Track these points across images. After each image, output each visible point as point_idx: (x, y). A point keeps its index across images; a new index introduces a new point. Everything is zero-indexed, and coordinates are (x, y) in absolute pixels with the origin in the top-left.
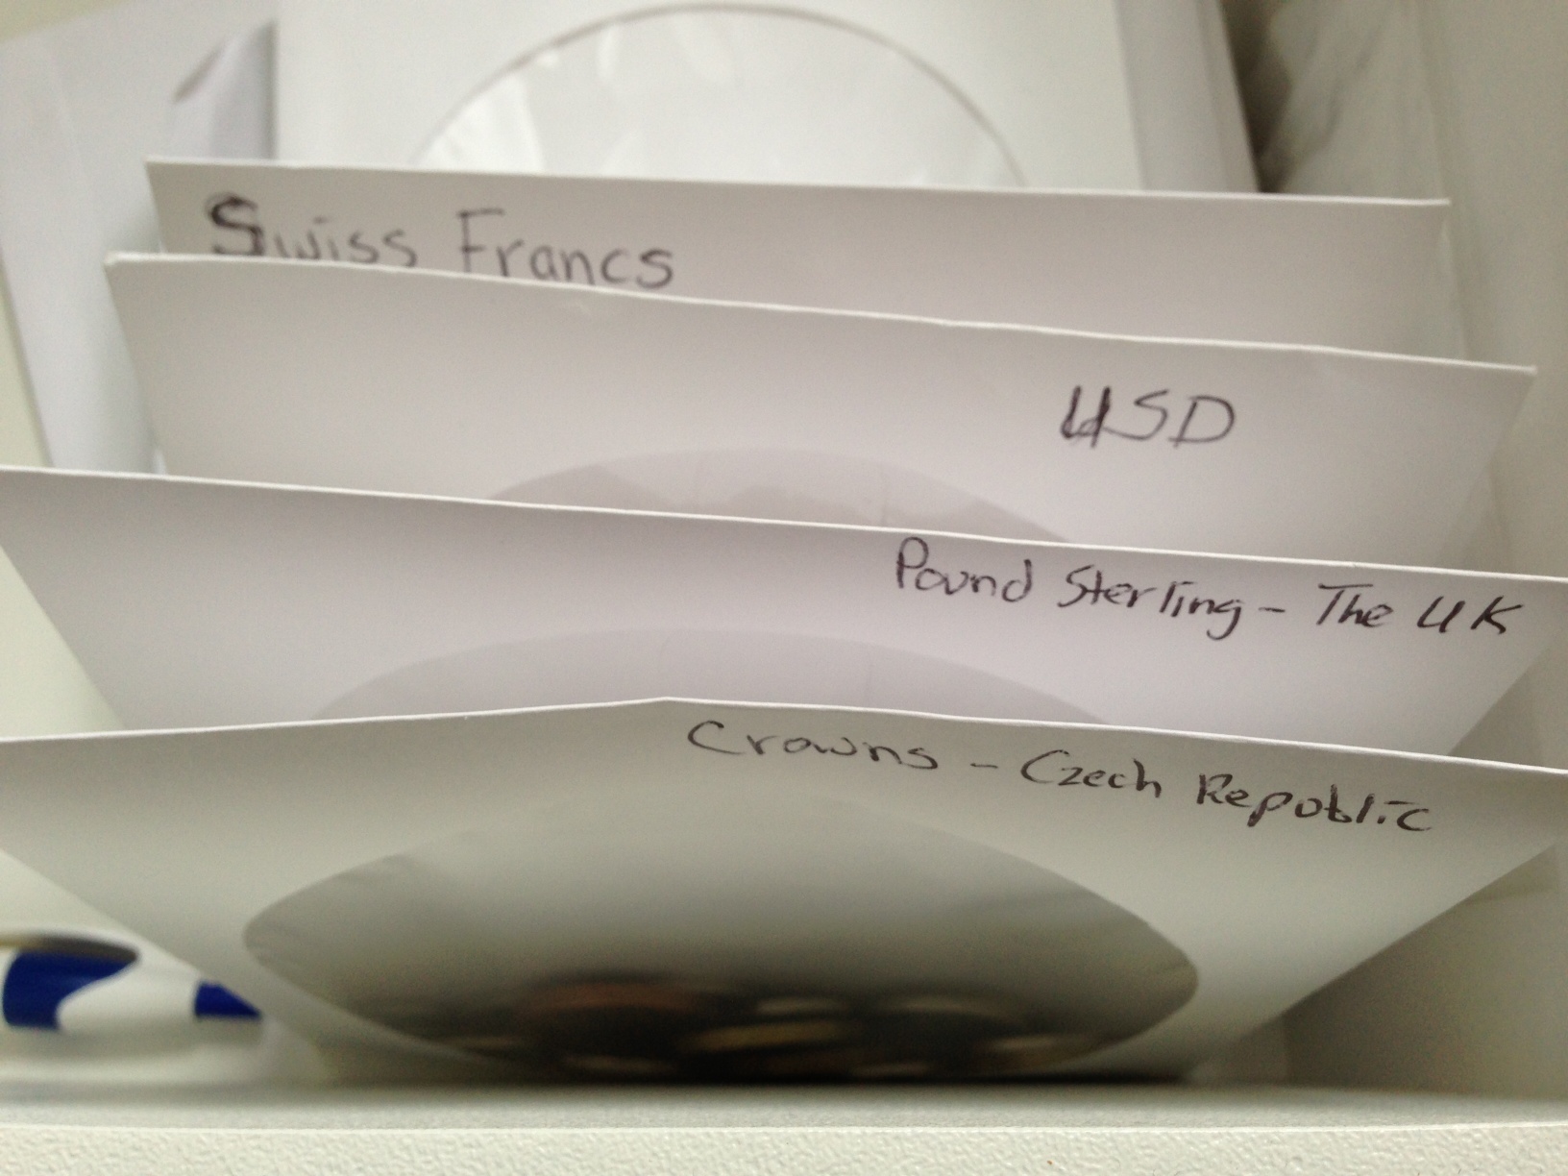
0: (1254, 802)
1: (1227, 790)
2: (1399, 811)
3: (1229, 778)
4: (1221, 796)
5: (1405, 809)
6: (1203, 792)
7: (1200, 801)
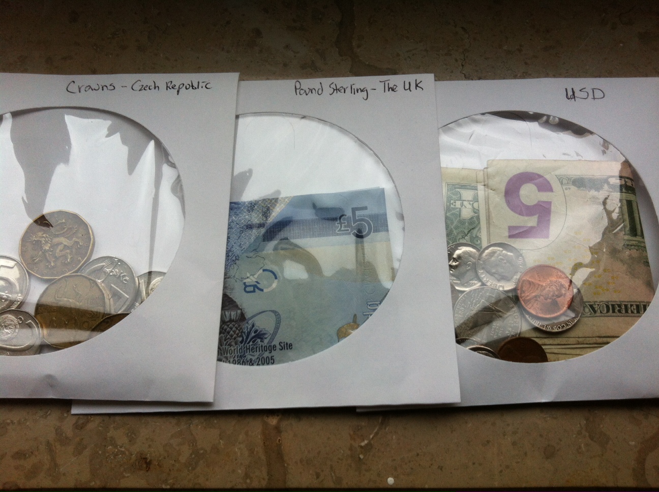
0: (177, 87)
1: (171, 86)
2: (205, 84)
3: (171, 82)
4: (171, 87)
5: (206, 83)
6: (167, 87)
7: (167, 89)
